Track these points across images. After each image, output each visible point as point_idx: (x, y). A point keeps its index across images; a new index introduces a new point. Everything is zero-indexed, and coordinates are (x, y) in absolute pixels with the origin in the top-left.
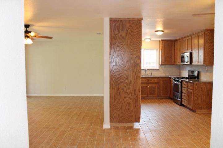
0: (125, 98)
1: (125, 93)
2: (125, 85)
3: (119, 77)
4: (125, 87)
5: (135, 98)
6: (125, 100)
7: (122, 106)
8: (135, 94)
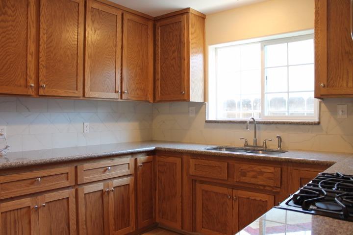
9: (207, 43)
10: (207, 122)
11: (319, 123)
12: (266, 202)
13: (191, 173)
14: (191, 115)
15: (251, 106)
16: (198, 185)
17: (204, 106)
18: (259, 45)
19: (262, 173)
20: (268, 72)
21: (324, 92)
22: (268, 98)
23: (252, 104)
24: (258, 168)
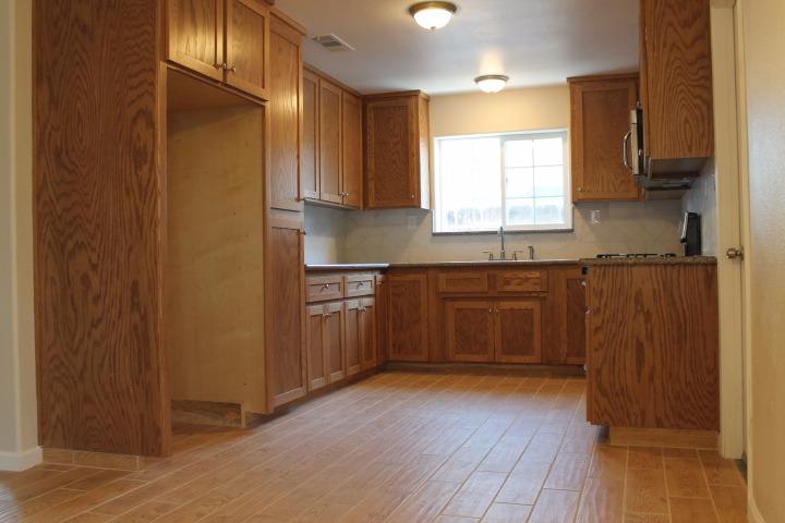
0: (94, 325)
1: (96, 299)
2: (94, 259)
3: (71, 223)
4: (94, 267)
5: (136, 328)
6: (96, 333)
7: (85, 364)
8: (135, 305)
9: (431, 134)
10: (435, 235)
11: (572, 231)
12: (532, 310)
13: (441, 290)
14: (409, 227)
15: (453, 220)
16: (449, 304)
17: (429, 215)
18: (498, 140)
19: (527, 279)
20: (509, 174)
21: (581, 196)
22: (510, 205)
23: (455, 215)
24: (522, 274)
